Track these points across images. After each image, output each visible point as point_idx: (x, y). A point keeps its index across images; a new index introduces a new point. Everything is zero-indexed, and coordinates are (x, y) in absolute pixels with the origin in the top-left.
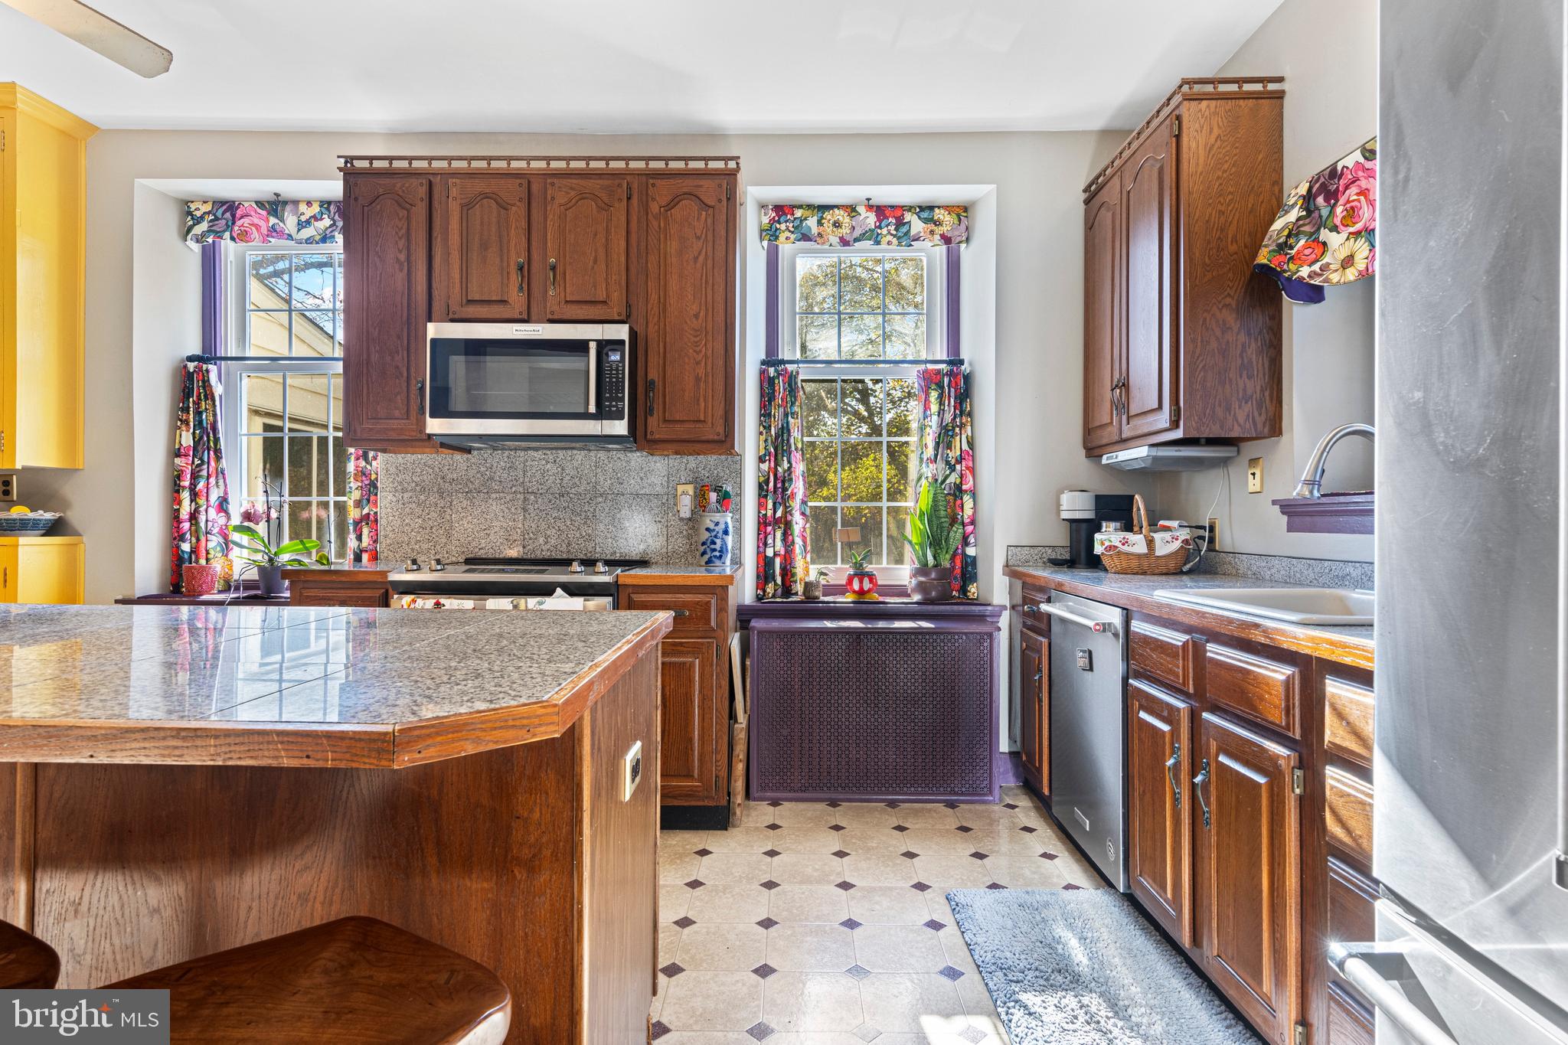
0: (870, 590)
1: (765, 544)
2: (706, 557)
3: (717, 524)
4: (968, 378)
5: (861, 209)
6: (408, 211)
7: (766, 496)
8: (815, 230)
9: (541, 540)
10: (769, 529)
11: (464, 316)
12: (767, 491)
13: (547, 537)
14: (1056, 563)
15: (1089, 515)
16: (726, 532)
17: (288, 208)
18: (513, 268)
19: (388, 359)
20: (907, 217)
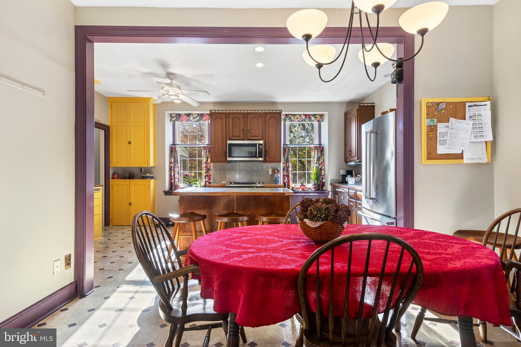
0: (304, 188)
1: (284, 180)
2: (276, 182)
3: (277, 176)
4: (323, 148)
5: (302, 115)
6: (222, 120)
7: (284, 171)
8: (293, 119)
10: (285, 177)
11: (232, 139)
12: (285, 169)
13: (244, 179)
14: (340, 183)
15: (345, 174)
16: (279, 178)
17: (191, 115)
18: (241, 130)
19: (219, 147)
20: (311, 116)
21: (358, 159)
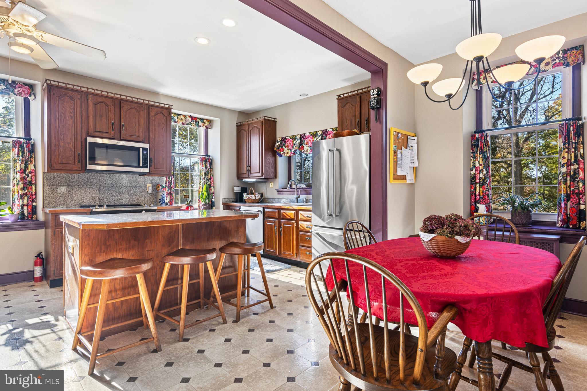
2: (161, 203)
4: (211, 160)
5: (187, 117)
6: (74, 101)
8: (177, 120)
9: (105, 200)
11: (94, 135)
14: (233, 202)
15: (240, 192)
18: (110, 124)
19: (67, 145)
20: (198, 120)
21: (262, 176)
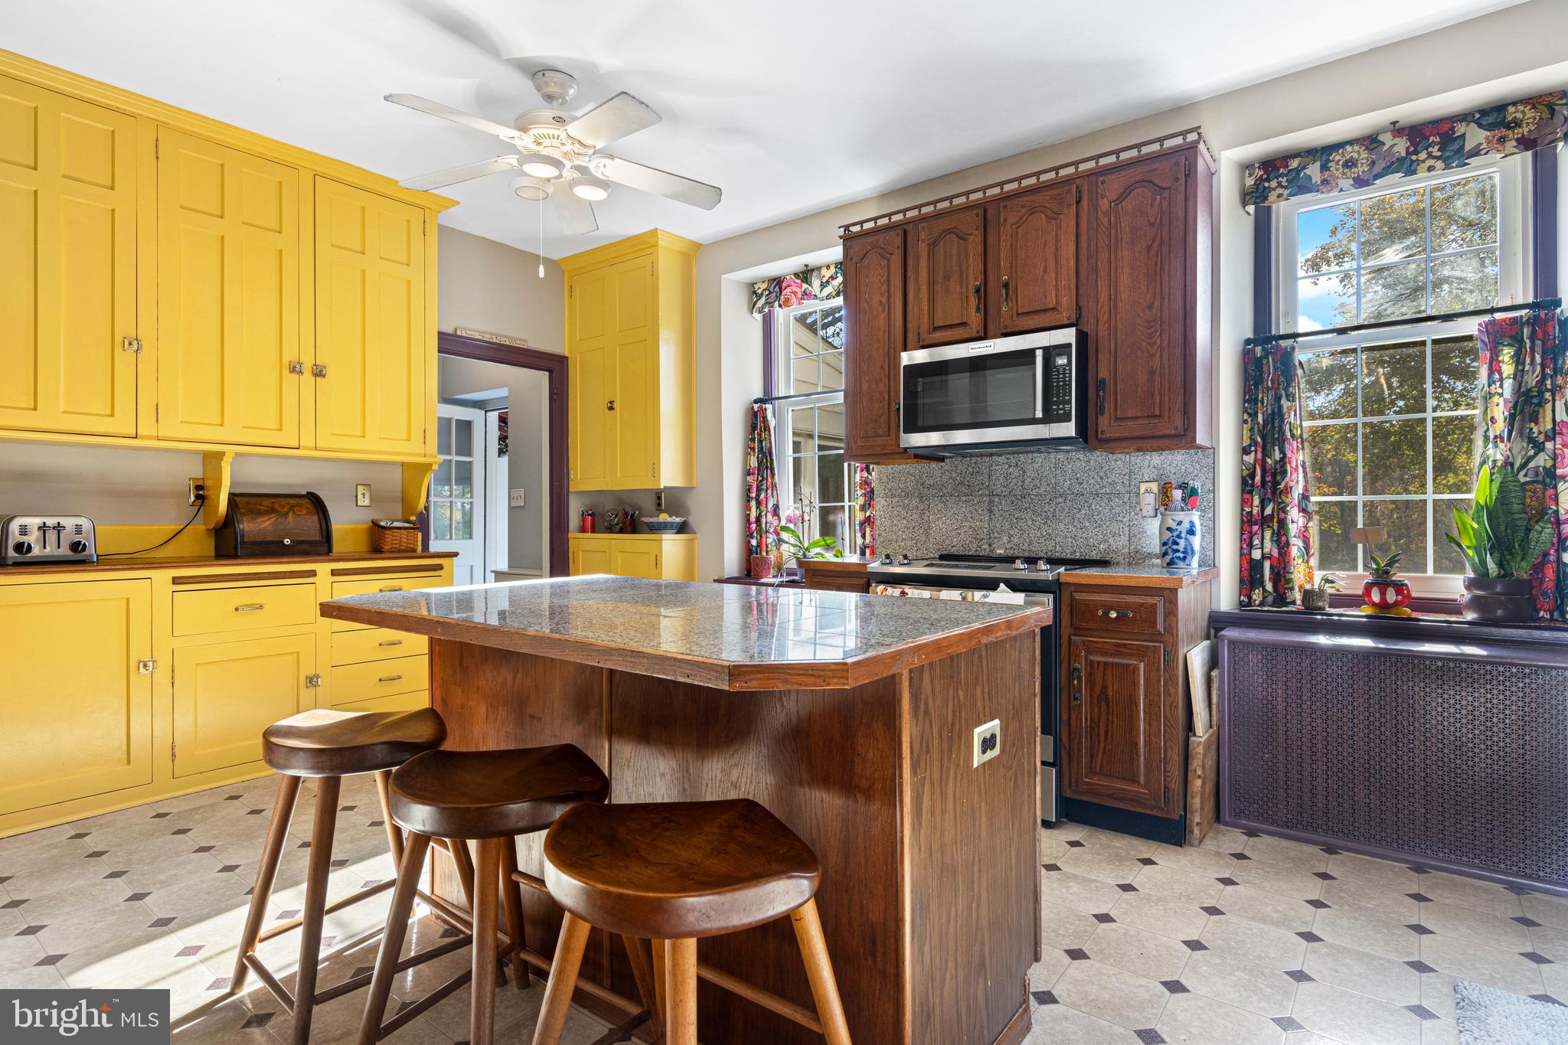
0: (1396, 604)
1: (1251, 546)
2: (1167, 559)
3: (1180, 523)
5: (1387, 138)
6: (890, 260)
7: (1251, 492)
8: (1317, 178)
10: (1255, 528)
12: (1253, 485)
13: (1010, 536)
16: (1191, 532)
17: (814, 274)
18: (972, 291)
19: (874, 386)
20: (1460, 129)
